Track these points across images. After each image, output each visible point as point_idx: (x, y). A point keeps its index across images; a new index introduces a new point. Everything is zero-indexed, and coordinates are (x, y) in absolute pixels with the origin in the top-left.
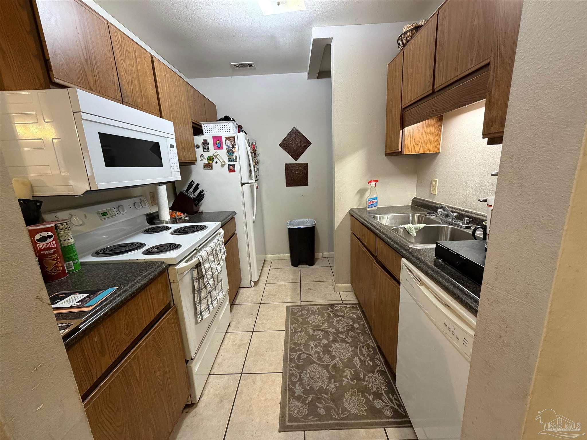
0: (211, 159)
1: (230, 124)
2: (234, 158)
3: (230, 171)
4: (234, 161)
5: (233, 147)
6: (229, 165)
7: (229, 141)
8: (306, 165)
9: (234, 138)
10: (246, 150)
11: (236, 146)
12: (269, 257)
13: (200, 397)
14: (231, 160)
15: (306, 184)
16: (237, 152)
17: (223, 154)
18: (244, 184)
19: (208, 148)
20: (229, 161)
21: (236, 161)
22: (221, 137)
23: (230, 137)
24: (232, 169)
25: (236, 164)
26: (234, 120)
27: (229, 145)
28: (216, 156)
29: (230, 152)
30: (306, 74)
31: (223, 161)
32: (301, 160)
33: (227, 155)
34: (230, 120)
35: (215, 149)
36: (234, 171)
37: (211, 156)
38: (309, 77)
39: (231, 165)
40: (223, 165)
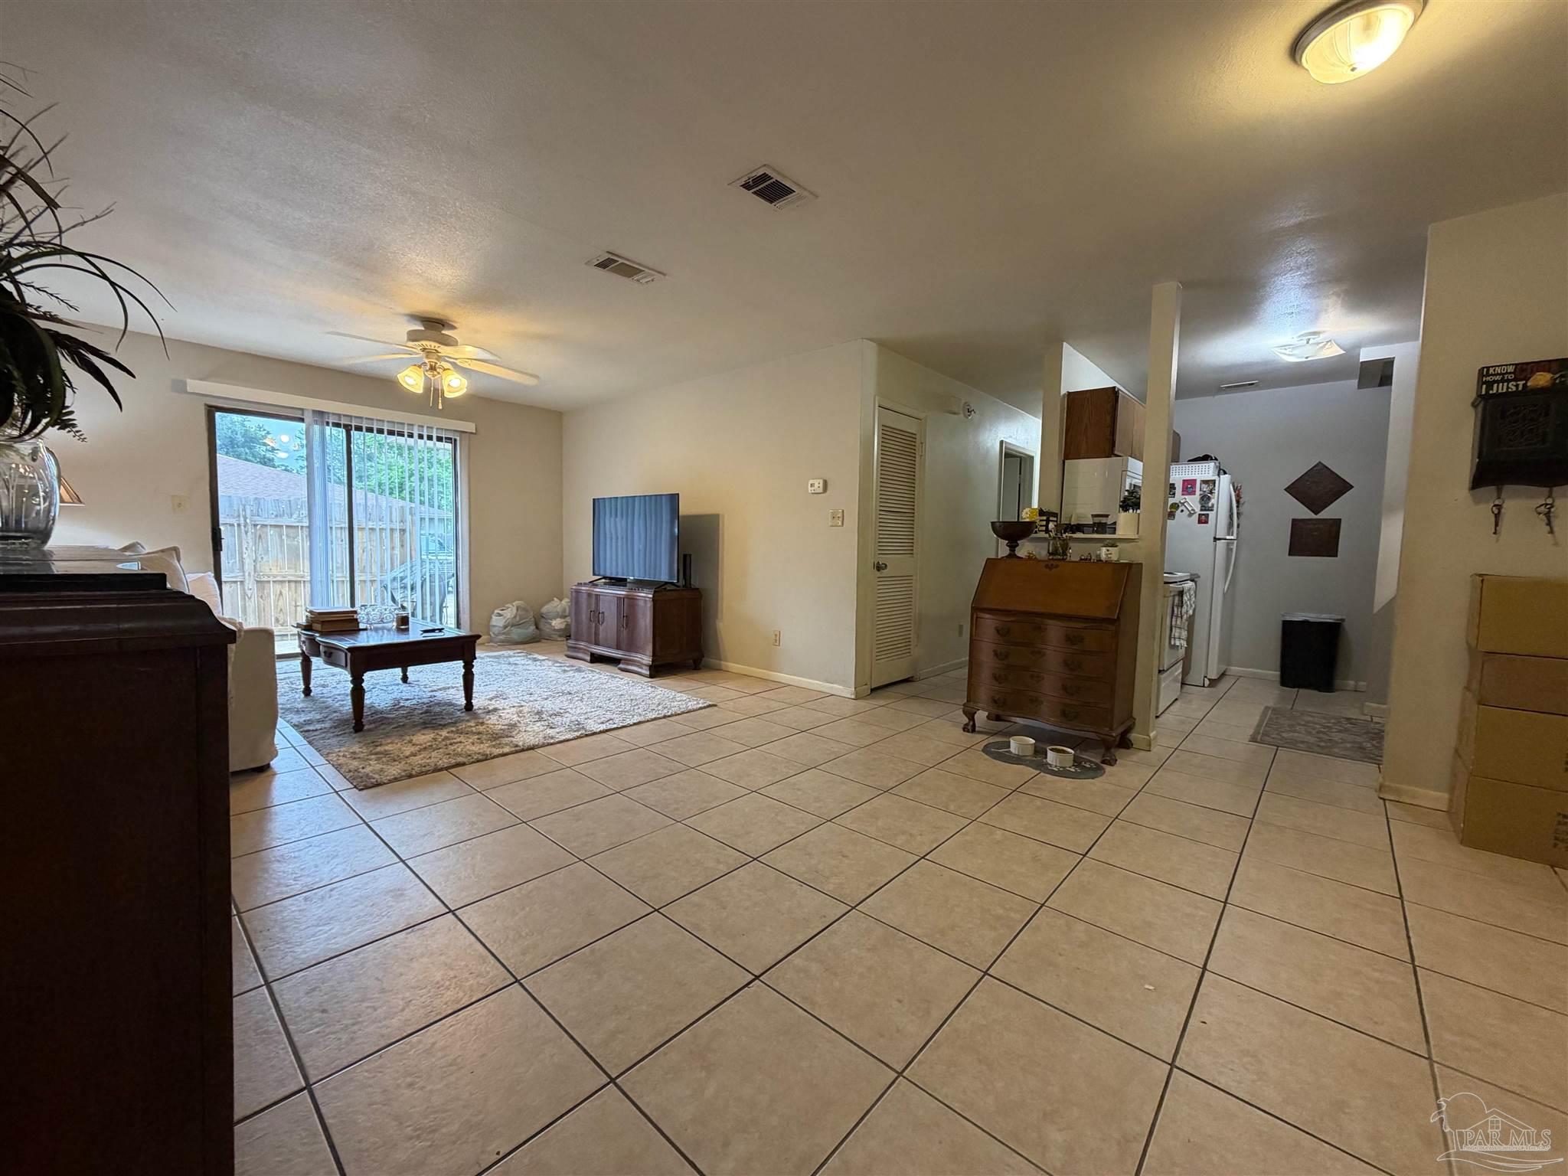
0: (1175, 506)
1: (1212, 464)
2: (1210, 505)
3: (1200, 522)
4: (1208, 510)
5: (1211, 493)
6: (1199, 514)
7: (1206, 486)
8: (1337, 523)
9: (1214, 482)
10: (1229, 497)
11: (1216, 492)
12: (1234, 669)
13: (1162, 713)
14: (1203, 508)
15: (1333, 553)
16: (1216, 498)
17: (1193, 502)
18: (1219, 539)
19: (1174, 494)
20: (1201, 510)
21: (1212, 510)
22: (1195, 481)
23: (1208, 481)
24: (1203, 520)
25: (1212, 515)
26: (1216, 459)
27: (1205, 490)
28: (1183, 504)
29: (1205, 499)
30: (1355, 382)
31: (1193, 510)
32: (1326, 514)
33: (1200, 502)
34: (1211, 459)
35: (1183, 495)
36: (1206, 522)
37: (1176, 504)
38: (1360, 386)
39: (1203, 515)
40: (1190, 515)
